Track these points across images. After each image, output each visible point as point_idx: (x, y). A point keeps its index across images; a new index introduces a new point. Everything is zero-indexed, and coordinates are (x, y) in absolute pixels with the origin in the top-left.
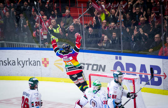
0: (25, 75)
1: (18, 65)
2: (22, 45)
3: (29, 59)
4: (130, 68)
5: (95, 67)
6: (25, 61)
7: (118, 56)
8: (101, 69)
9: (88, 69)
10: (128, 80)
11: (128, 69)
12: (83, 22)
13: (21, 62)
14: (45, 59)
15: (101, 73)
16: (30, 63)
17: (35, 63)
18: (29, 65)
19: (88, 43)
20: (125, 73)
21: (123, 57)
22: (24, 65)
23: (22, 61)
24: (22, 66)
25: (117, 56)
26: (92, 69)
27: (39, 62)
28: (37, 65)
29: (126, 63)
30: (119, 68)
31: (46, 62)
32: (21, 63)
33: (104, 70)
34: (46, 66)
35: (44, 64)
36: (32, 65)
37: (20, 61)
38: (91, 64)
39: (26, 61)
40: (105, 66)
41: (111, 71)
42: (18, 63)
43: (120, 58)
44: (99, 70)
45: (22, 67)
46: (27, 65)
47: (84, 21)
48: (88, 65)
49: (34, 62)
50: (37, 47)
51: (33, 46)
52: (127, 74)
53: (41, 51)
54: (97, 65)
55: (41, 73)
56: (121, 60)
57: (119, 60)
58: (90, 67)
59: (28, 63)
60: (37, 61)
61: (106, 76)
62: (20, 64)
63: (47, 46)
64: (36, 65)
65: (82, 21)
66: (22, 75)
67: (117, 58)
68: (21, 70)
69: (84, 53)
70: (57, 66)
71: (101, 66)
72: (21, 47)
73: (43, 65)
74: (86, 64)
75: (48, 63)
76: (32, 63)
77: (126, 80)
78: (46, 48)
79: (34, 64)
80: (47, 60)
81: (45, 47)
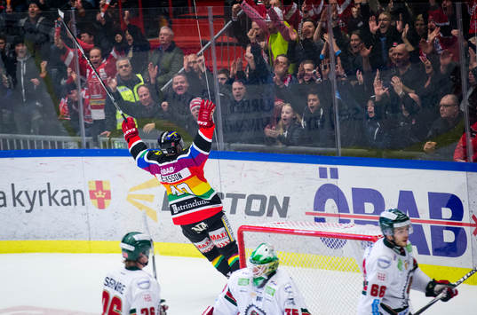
0: (37, 237)
1: (15, 205)
2: (25, 142)
3: (49, 184)
4: (365, 203)
5: (256, 206)
6: (35, 192)
7: (328, 167)
8: (275, 211)
9: (233, 211)
10: (359, 242)
11: (359, 208)
12: (215, 63)
13: (23, 194)
14: (99, 184)
15: (274, 221)
16: (51, 198)
17: (69, 197)
18: (51, 204)
19: (233, 130)
20: (352, 220)
21: (342, 169)
22: (32, 204)
23: (26, 192)
24: (29, 208)
25: (323, 166)
26: (248, 212)
27: (78, 195)
28: (76, 204)
29: (353, 189)
30: (331, 206)
31: (101, 194)
32: (23, 198)
33: (283, 213)
34: (101, 206)
35: (96, 201)
36: (58, 205)
37: (21, 192)
38: (243, 196)
39: (41, 193)
40: (287, 200)
41: (307, 213)
42: (16, 199)
43: (335, 174)
44: (270, 214)
45: (27, 211)
46: (41, 204)
47: (217, 60)
48: (235, 197)
49: (66, 194)
50: (73, 146)
51: (59, 143)
52: (356, 222)
53: (85, 159)
54: (263, 198)
55: (89, 229)
56: (337, 177)
57: (329, 180)
58: (242, 203)
59: (45, 196)
60: (75, 192)
61: (291, 232)
62: (19, 201)
63: (104, 143)
64: (70, 204)
65: (211, 59)
66: (26, 237)
67: (323, 174)
68: (26, 222)
69: (221, 161)
70: (136, 204)
71: (274, 199)
72: (22, 148)
73: (92, 204)
74: (228, 195)
75: (108, 195)
76: (58, 197)
77: (353, 241)
78: (102, 147)
79: (66, 201)
80: (105, 187)
81: (98, 145)
